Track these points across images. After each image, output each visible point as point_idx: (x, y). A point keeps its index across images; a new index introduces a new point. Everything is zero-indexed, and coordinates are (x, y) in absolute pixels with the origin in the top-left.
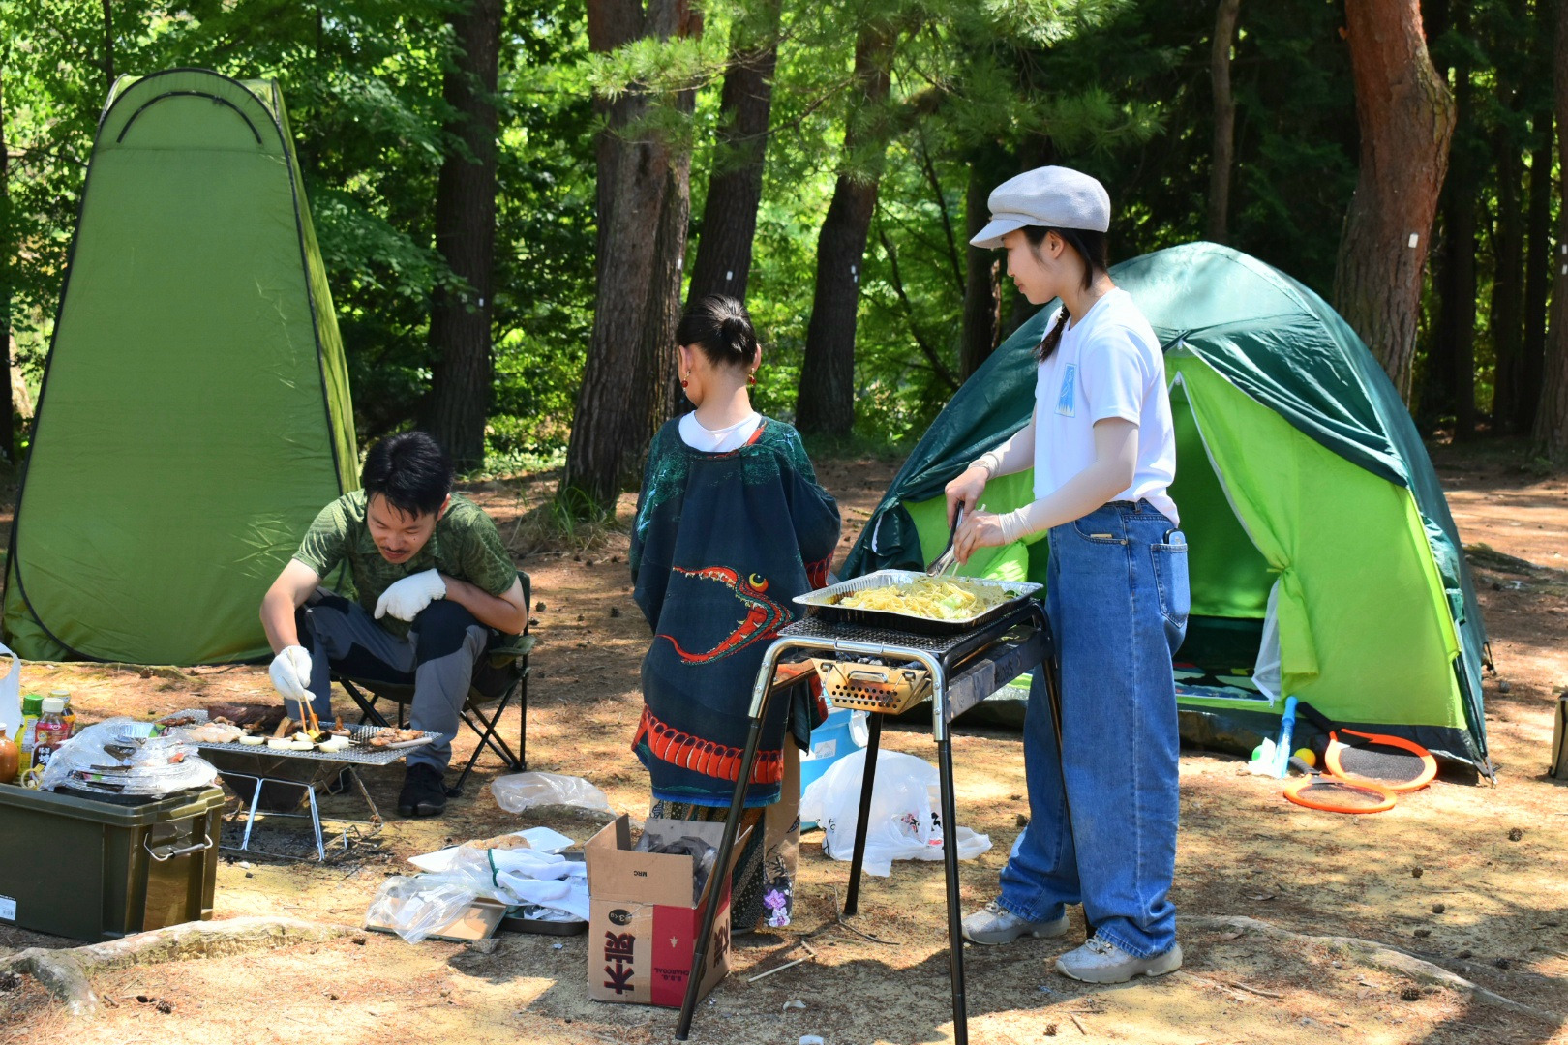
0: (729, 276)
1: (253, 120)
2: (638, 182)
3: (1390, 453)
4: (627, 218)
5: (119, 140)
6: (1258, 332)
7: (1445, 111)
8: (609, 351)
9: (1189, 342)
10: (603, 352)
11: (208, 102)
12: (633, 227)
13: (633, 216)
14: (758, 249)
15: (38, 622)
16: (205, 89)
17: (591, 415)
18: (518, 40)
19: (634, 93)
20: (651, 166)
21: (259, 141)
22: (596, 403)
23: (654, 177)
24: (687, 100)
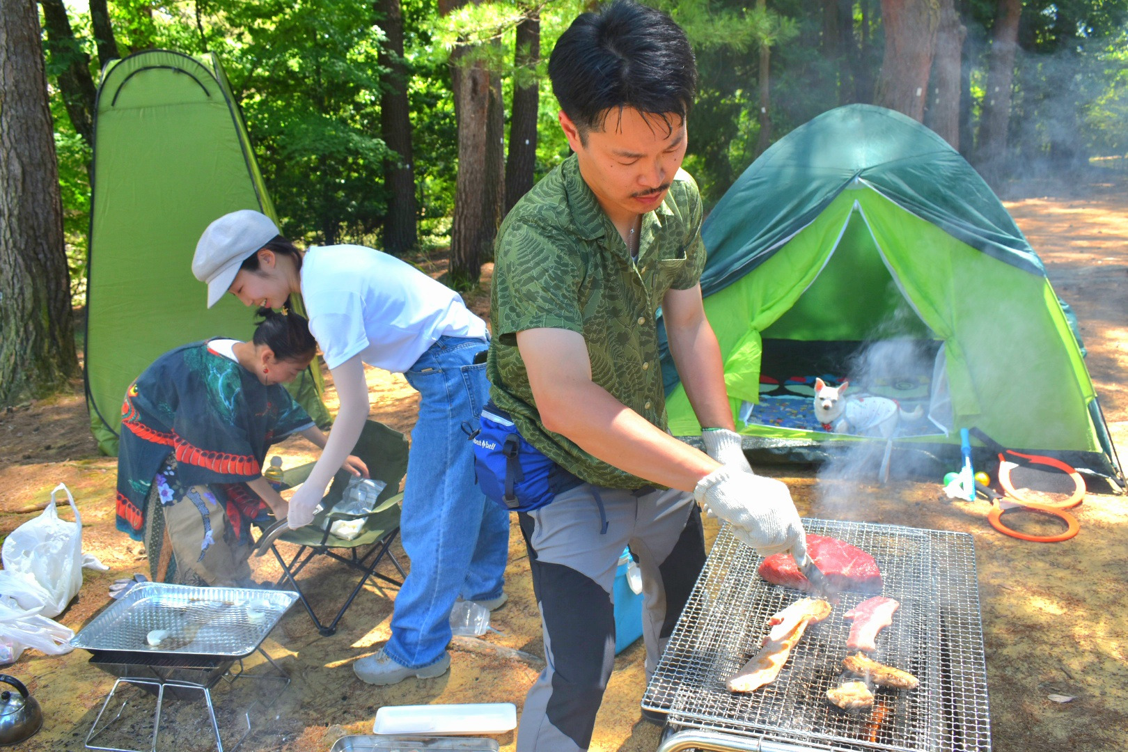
0: (527, 142)
1: (202, 81)
2: (473, 99)
3: (1028, 252)
4: (468, 120)
5: (113, 104)
6: (914, 167)
7: (935, 13)
8: (466, 195)
9: (863, 178)
10: (464, 197)
11: (170, 72)
12: (472, 126)
13: (472, 118)
14: (539, 127)
15: (111, 430)
16: (166, 63)
17: (460, 233)
18: (412, 35)
19: (462, 44)
20: (479, 88)
21: (208, 94)
22: (462, 226)
23: (481, 95)
24: (497, 42)
